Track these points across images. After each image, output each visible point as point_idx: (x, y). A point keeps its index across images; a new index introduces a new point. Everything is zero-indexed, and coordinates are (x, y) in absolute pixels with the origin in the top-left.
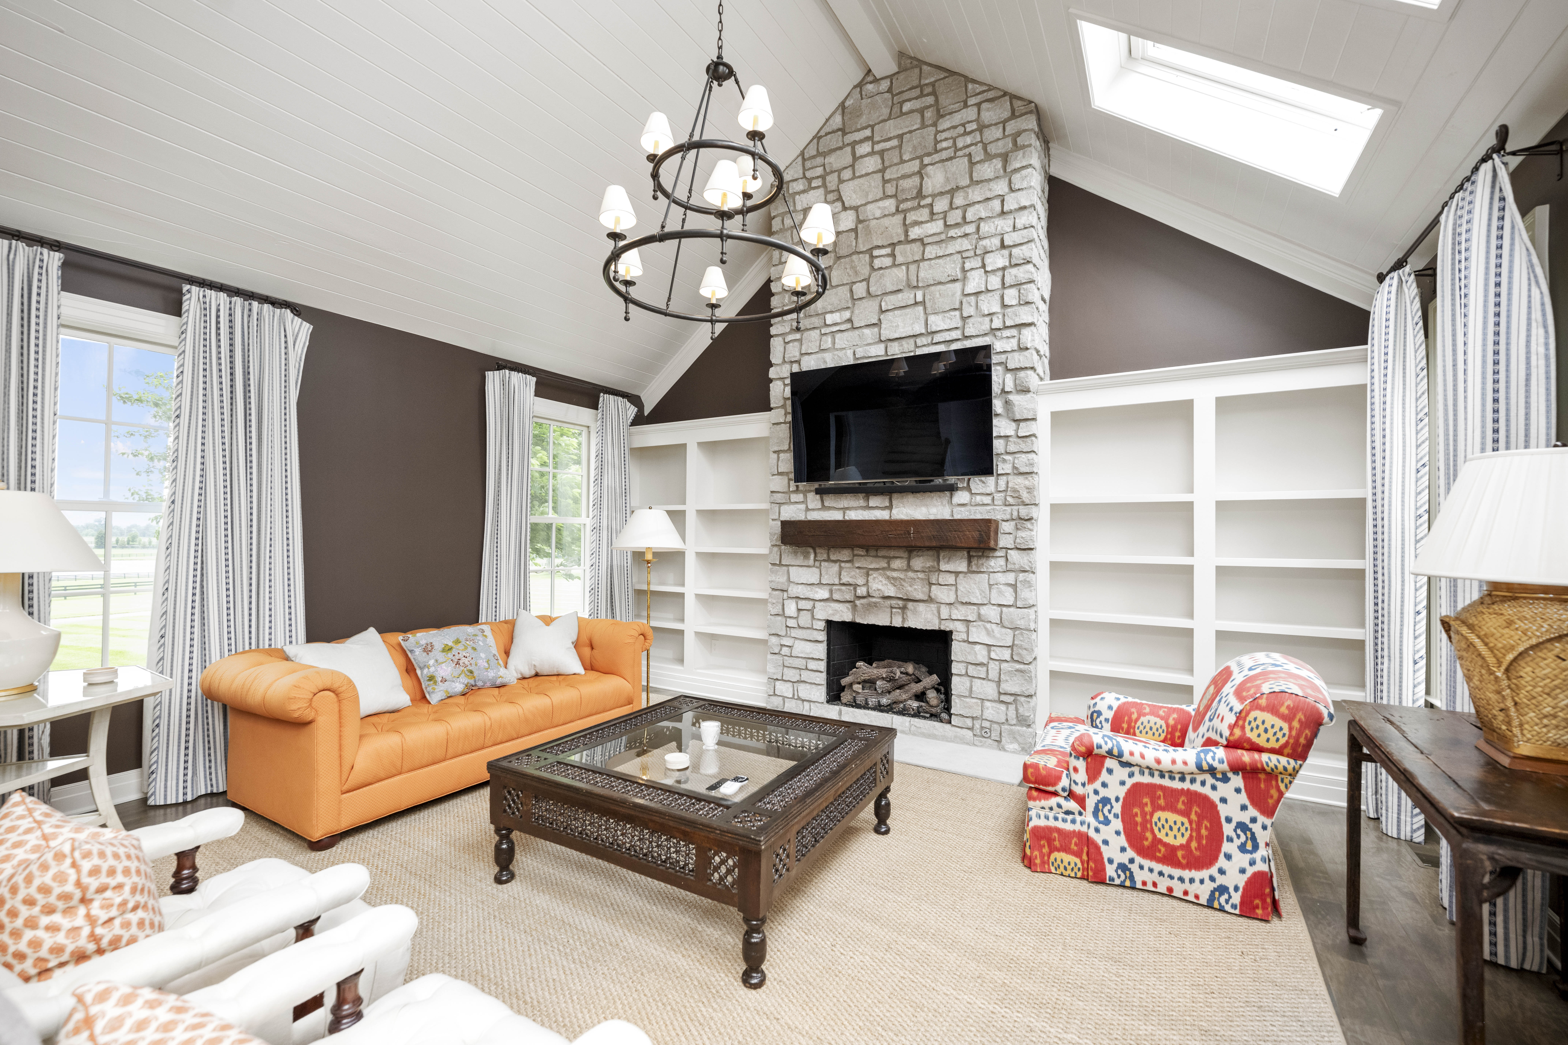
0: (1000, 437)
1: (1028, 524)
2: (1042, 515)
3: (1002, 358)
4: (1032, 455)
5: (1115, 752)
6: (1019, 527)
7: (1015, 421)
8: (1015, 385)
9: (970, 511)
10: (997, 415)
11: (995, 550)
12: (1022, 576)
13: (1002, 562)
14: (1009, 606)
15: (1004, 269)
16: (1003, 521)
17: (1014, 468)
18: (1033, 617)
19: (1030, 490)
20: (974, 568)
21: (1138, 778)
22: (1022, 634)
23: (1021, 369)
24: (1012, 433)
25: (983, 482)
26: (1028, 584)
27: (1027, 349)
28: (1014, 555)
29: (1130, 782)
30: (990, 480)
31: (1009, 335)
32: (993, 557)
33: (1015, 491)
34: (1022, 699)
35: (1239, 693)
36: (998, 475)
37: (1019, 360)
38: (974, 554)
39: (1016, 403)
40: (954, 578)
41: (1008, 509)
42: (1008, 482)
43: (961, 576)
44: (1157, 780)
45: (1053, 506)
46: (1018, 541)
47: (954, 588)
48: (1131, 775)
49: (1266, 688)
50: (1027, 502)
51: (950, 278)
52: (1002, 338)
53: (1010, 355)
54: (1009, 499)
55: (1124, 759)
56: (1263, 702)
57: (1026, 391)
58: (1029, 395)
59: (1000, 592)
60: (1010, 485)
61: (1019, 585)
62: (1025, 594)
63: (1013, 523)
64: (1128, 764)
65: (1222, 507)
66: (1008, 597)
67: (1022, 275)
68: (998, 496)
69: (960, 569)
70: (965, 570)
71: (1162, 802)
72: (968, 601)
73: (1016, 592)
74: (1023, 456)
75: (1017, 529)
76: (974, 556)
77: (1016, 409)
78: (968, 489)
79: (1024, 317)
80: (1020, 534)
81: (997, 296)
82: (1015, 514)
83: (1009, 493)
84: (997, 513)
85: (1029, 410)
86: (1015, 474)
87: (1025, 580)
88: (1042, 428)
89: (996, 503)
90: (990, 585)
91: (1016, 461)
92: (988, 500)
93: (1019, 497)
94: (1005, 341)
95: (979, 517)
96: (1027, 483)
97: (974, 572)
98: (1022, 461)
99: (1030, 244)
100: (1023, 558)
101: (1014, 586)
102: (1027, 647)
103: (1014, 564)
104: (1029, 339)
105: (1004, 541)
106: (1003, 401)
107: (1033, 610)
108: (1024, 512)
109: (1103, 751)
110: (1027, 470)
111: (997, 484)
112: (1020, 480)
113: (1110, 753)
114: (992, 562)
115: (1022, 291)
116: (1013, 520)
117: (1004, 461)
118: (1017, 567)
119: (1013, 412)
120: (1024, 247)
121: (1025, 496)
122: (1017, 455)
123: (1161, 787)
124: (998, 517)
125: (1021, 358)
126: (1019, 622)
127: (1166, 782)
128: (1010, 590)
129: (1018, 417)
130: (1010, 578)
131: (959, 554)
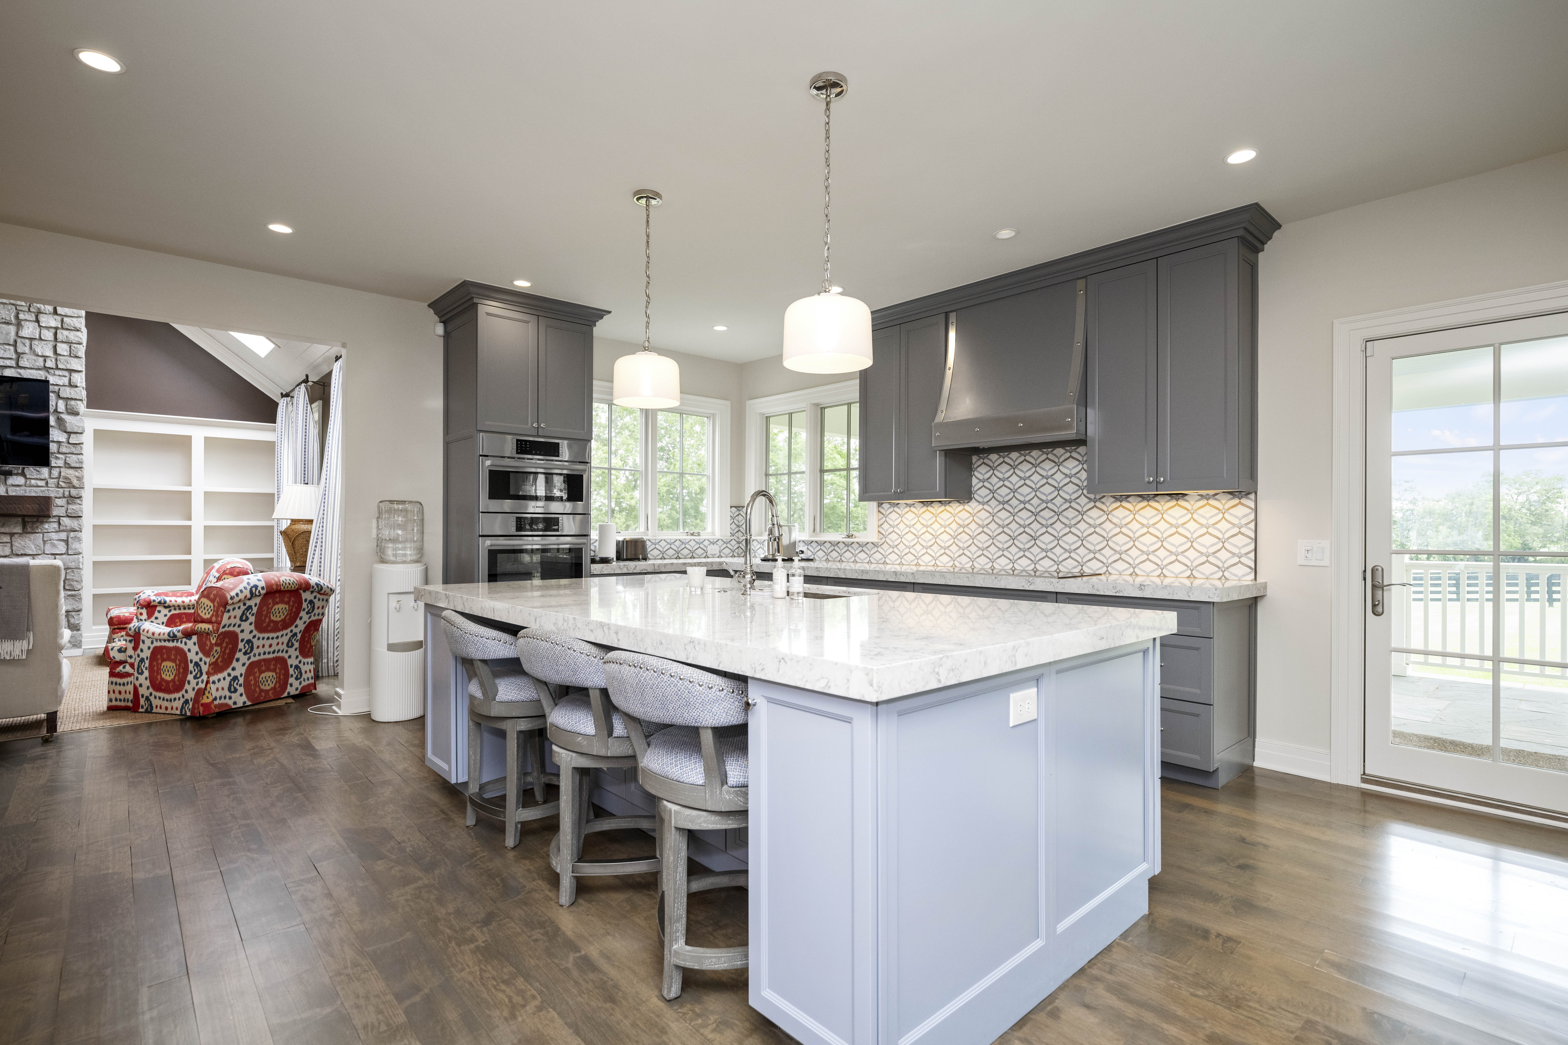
0: (53, 442)
1: (78, 501)
2: (87, 495)
3: (56, 388)
4: (80, 457)
5: (163, 601)
6: (70, 502)
7: (66, 432)
8: (67, 408)
9: (25, 491)
10: (52, 426)
11: (49, 517)
12: (72, 534)
13: (56, 525)
14: (62, 554)
15: (56, 328)
16: (56, 498)
17: (65, 463)
18: (81, 560)
19: (79, 479)
20: (29, 530)
21: (173, 612)
22: (73, 571)
23: (72, 399)
24: (64, 440)
25: (38, 471)
26: (79, 540)
27: (77, 387)
28: (66, 521)
29: (169, 615)
30: (45, 471)
31: (61, 374)
32: (47, 522)
33: (66, 478)
34: (73, 613)
35: (218, 571)
36: (52, 467)
37: (70, 393)
38: (29, 520)
39: (68, 421)
40: (9, 538)
41: (61, 490)
42: (60, 472)
43: (16, 536)
44: (182, 611)
45: (96, 490)
46: (69, 511)
47: (9, 545)
48: (170, 611)
49: (229, 567)
50: (77, 486)
51: (4, 321)
52: (54, 375)
53: (62, 388)
54: (61, 483)
55: (166, 605)
56: (227, 572)
57: (76, 414)
58: (78, 417)
59: (54, 545)
60: (62, 474)
61: (70, 540)
62: (74, 545)
63: (65, 500)
64: (169, 607)
65: (207, 494)
66: (62, 548)
67: (73, 338)
68: (50, 481)
69: (15, 531)
70: (20, 531)
71: (185, 620)
72: (24, 553)
73: (67, 545)
74: (74, 456)
75: (68, 503)
76: (28, 522)
77: (67, 425)
78: (23, 474)
79: (75, 366)
80: (70, 507)
81: (51, 345)
82: (67, 494)
83: (61, 480)
84: (52, 492)
85: (79, 427)
86: (66, 467)
87: (76, 537)
88: (88, 439)
89: (49, 485)
90: (44, 542)
91: (67, 459)
92: (42, 483)
93: (70, 483)
94: (57, 377)
95: (34, 494)
96: (77, 474)
97: (29, 533)
98: (73, 460)
99: (79, 319)
100: (73, 522)
101: (67, 542)
102: (77, 579)
103: (66, 526)
104: (79, 381)
105: (55, 512)
106: (56, 417)
107: (80, 556)
108: (74, 492)
109: (155, 603)
110: (78, 465)
111: (50, 473)
112: (71, 471)
113: (160, 603)
114: (46, 526)
115: (72, 348)
116: (64, 497)
117: (57, 458)
118: (68, 528)
119: (65, 427)
120: (74, 319)
121: (75, 482)
122: (68, 455)
123: (184, 614)
124: (52, 495)
125: (72, 392)
126: (70, 564)
127: (187, 611)
128: (63, 544)
129: (69, 430)
130: (63, 536)
131: (14, 520)
